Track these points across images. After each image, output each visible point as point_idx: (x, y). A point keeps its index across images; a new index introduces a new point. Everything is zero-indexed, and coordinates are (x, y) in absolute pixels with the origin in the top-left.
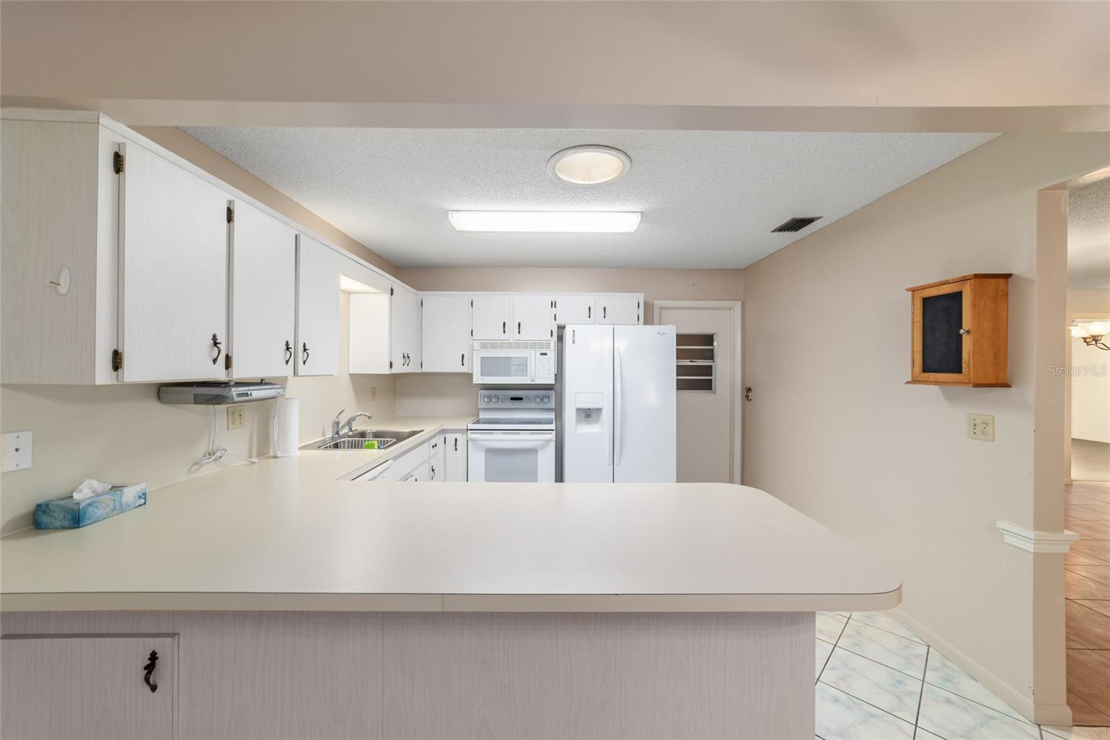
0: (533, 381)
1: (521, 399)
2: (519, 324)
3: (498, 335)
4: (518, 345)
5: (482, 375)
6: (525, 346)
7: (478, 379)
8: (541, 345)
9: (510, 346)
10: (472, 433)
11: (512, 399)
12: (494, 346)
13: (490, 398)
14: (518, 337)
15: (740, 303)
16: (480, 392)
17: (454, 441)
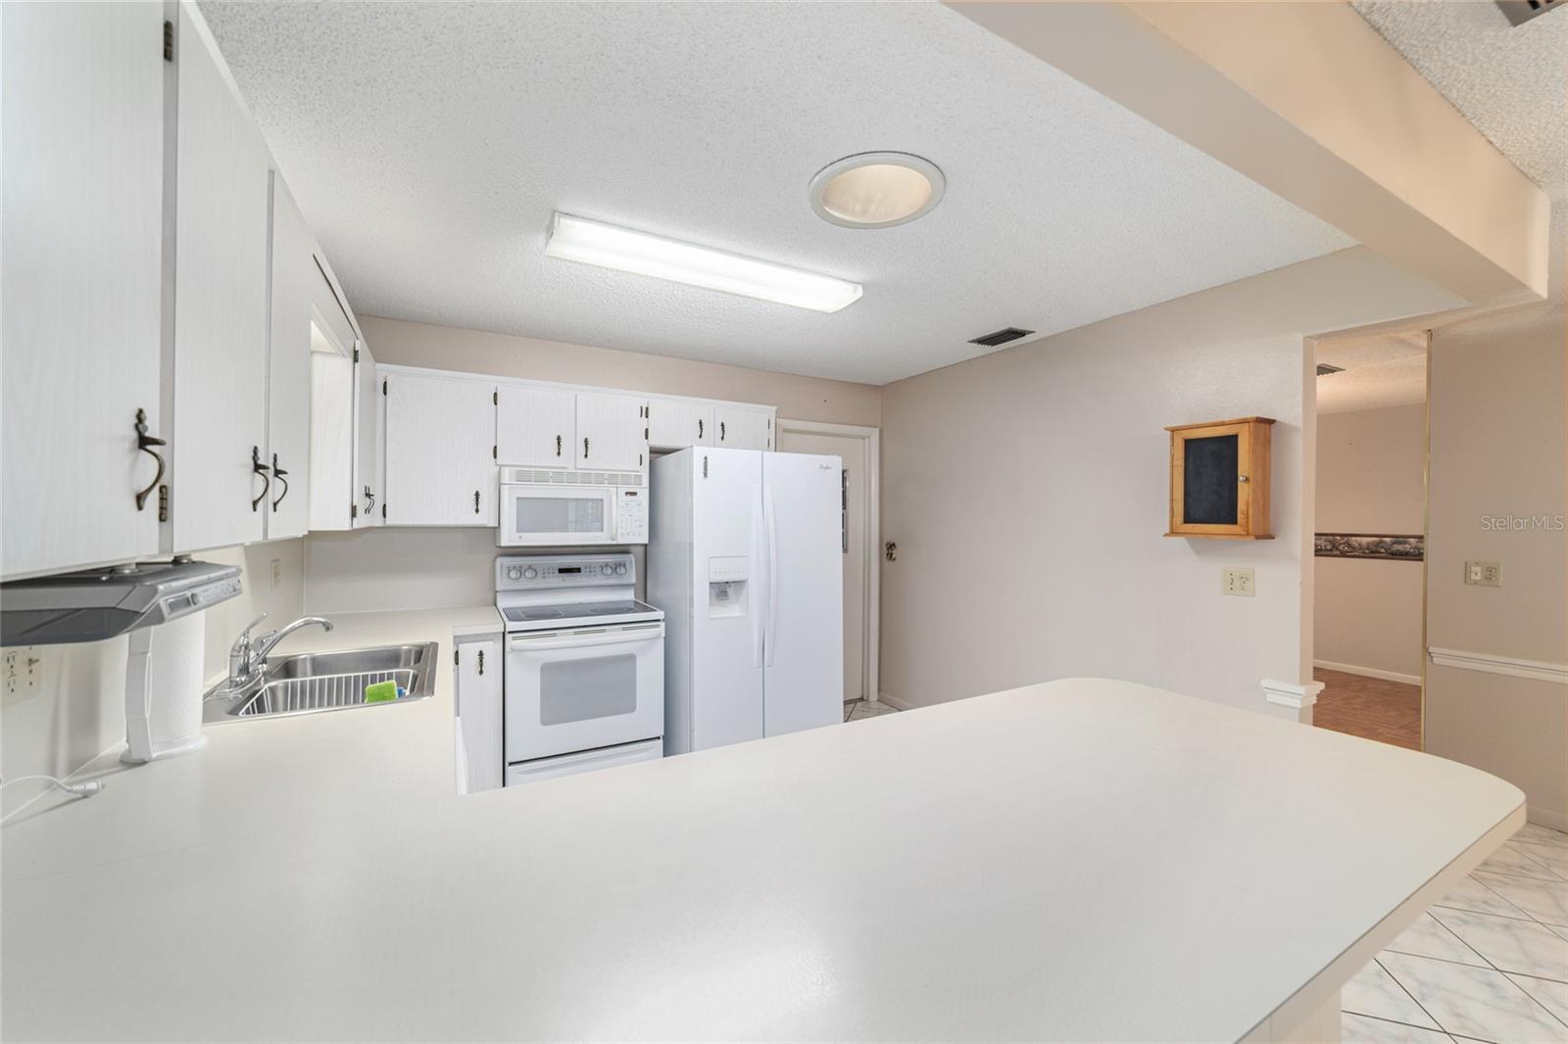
0: (612, 540)
1: (578, 570)
2: (586, 441)
3: (547, 459)
4: (586, 478)
5: (518, 531)
6: (600, 479)
7: (509, 538)
8: (626, 479)
9: (572, 478)
10: (514, 639)
11: (561, 571)
12: (541, 477)
13: (520, 570)
14: (582, 463)
15: (877, 430)
16: (499, 560)
17: (477, 658)
